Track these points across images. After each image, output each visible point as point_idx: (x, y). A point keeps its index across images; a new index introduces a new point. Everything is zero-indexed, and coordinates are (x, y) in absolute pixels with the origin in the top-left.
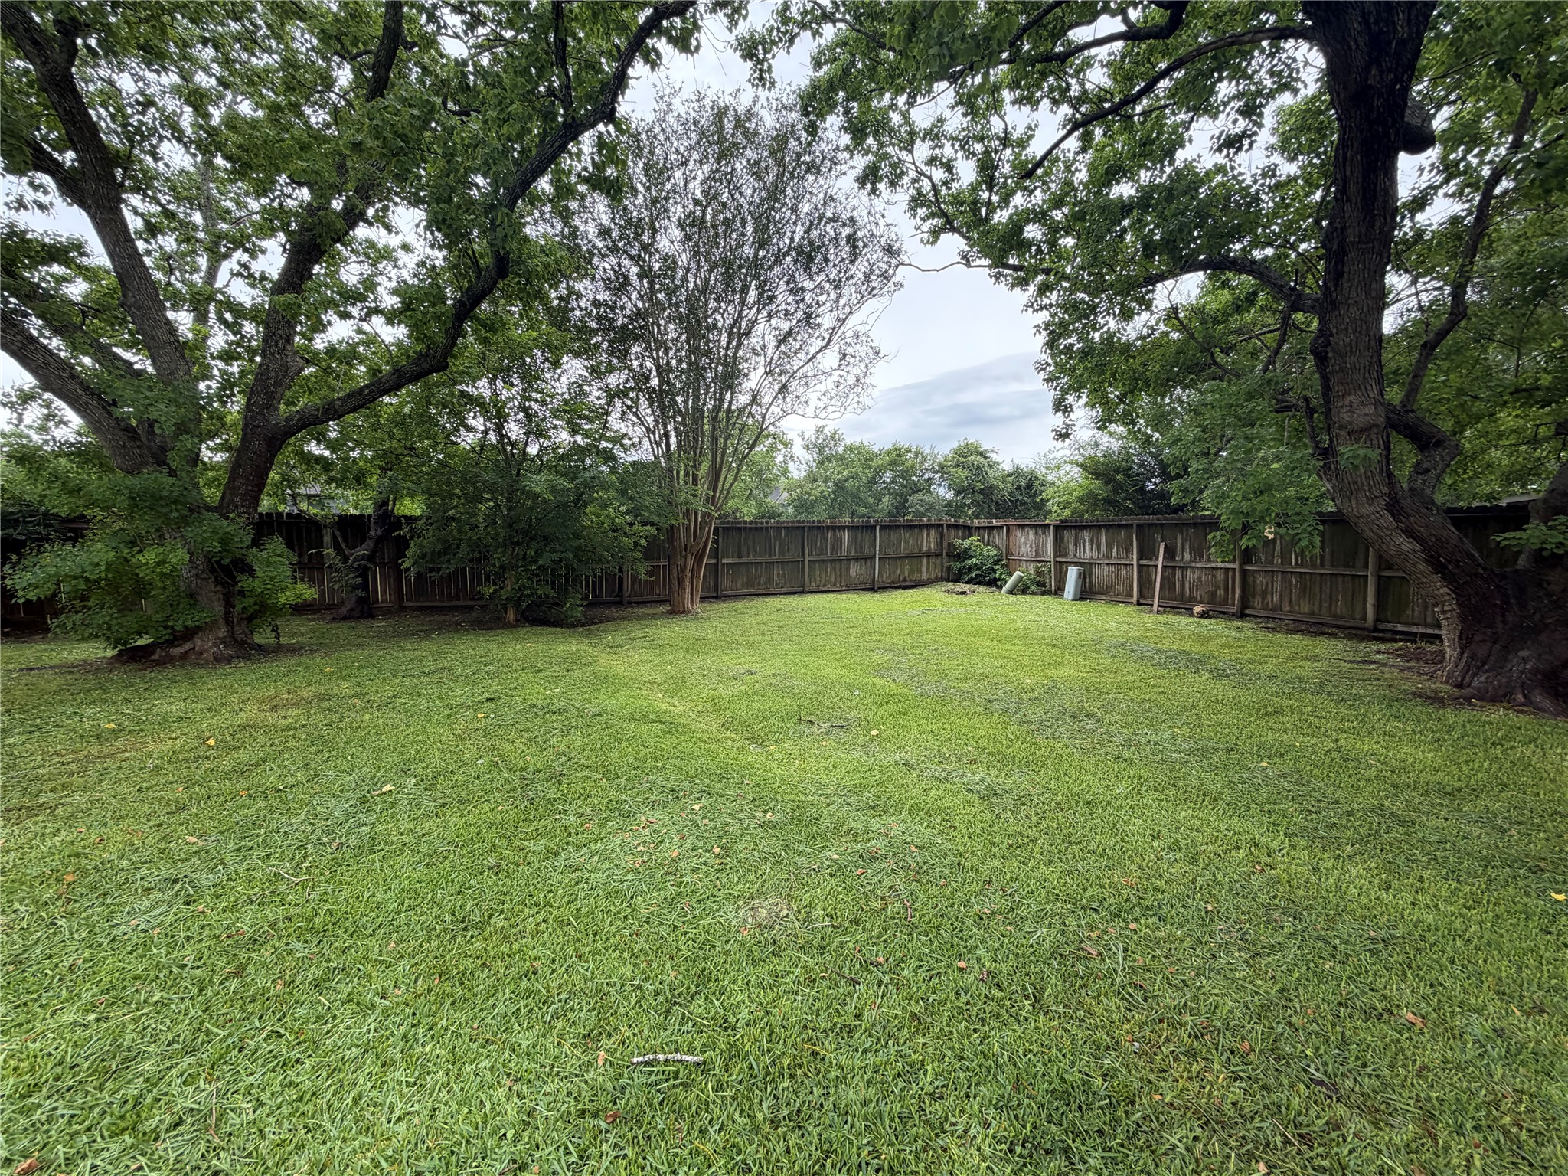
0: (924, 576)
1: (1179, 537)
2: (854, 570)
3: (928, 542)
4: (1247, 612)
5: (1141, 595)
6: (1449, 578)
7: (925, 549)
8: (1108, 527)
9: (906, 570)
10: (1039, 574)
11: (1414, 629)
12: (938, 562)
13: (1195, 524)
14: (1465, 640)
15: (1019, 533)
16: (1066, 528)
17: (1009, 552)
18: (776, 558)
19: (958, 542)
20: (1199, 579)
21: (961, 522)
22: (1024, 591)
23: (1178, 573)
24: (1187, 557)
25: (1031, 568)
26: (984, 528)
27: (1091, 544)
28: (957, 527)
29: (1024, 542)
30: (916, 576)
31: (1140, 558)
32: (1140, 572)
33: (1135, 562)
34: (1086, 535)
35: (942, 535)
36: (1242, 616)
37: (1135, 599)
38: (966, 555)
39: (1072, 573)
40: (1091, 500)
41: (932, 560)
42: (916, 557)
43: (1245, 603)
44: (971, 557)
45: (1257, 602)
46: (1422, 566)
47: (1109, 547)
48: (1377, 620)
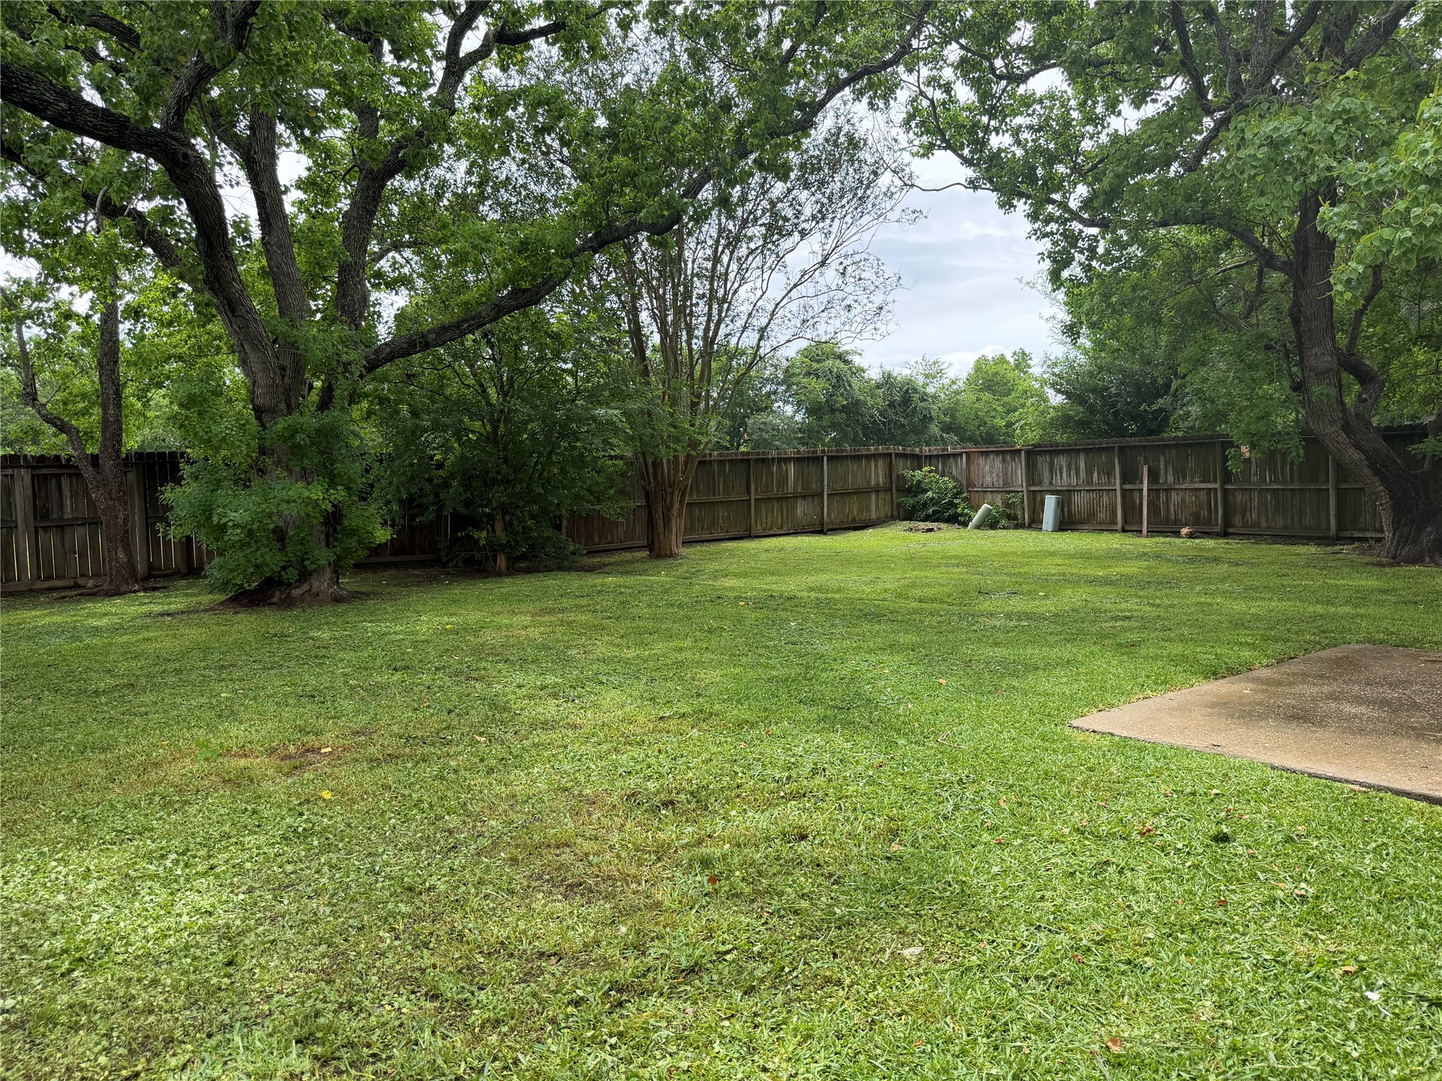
0: (874, 515)
1: (1162, 460)
2: (802, 510)
3: (877, 474)
4: (1230, 530)
5: (1125, 521)
6: (1383, 479)
7: (873, 483)
8: (1087, 451)
9: (853, 508)
10: (1008, 505)
11: (1368, 535)
12: (888, 497)
13: (1177, 445)
14: (1396, 524)
15: (981, 461)
16: (1040, 453)
17: (970, 483)
18: (720, 497)
19: (908, 473)
20: (1183, 500)
21: (909, 450)
22: (993, 525)
23: (1163, 496)
24: (1171, 479)
25: (999, 499)
26: (938, 456)
27: (1069, 469)
28: (904, 456)
29: (989, 471)
30: (865, 515)
31: (1123, 482)
32: (1123, 497)
33: (1118, 486)
34: (1062, 461)
35: (890, 466)
36: (1225, 535)
37: (1119, 526)
38: (918, 489)
39: (1050, 502)
40: (1064, 421)
41: (881, 495)
42: (862, 492)
43: (1227, 522)
44: (926, 491)
45: (1237, 520)
46: (1366, 471)
47: (1089, 472)
48: (1339, 529)
